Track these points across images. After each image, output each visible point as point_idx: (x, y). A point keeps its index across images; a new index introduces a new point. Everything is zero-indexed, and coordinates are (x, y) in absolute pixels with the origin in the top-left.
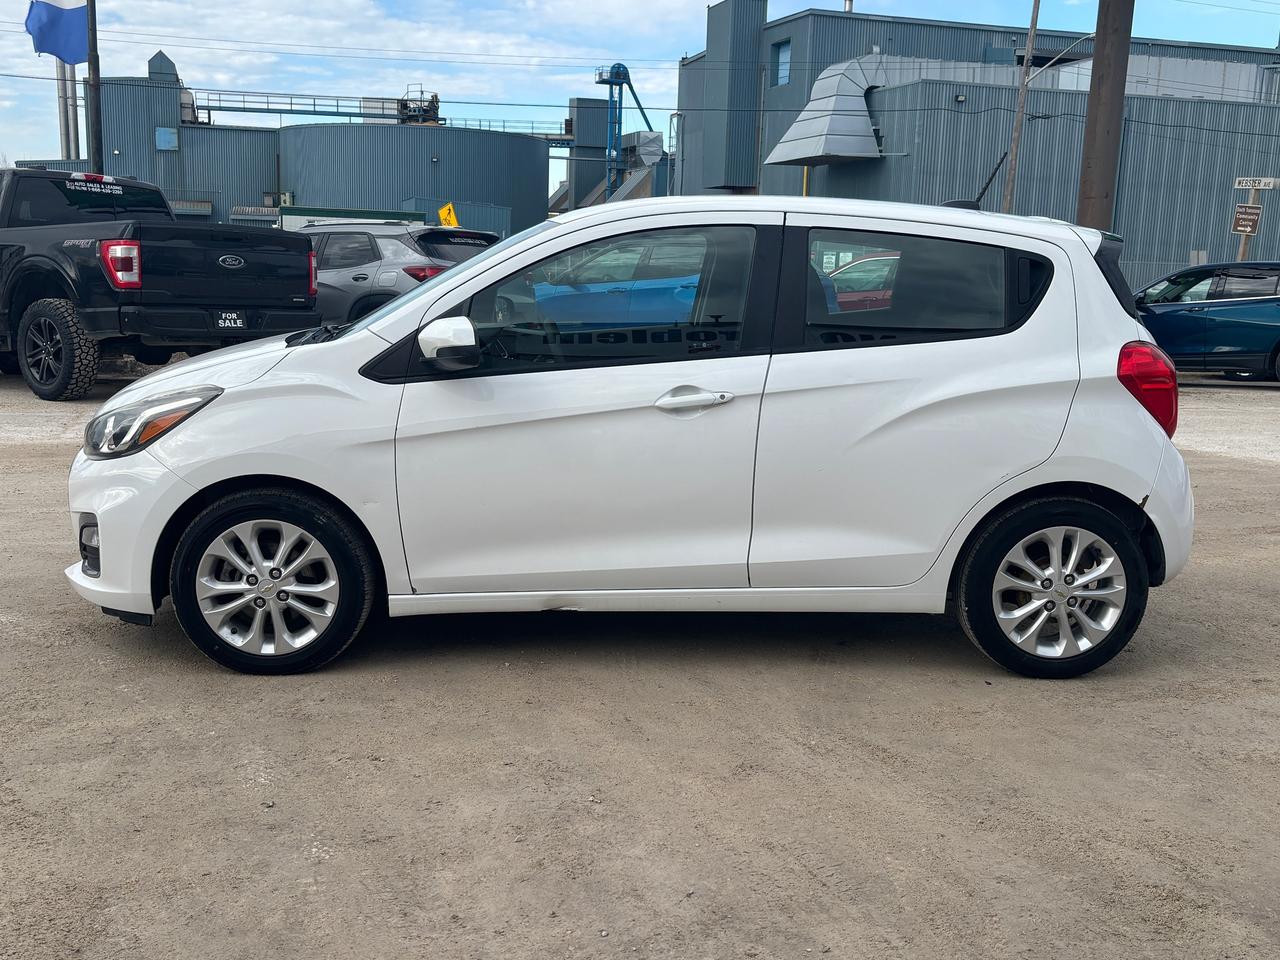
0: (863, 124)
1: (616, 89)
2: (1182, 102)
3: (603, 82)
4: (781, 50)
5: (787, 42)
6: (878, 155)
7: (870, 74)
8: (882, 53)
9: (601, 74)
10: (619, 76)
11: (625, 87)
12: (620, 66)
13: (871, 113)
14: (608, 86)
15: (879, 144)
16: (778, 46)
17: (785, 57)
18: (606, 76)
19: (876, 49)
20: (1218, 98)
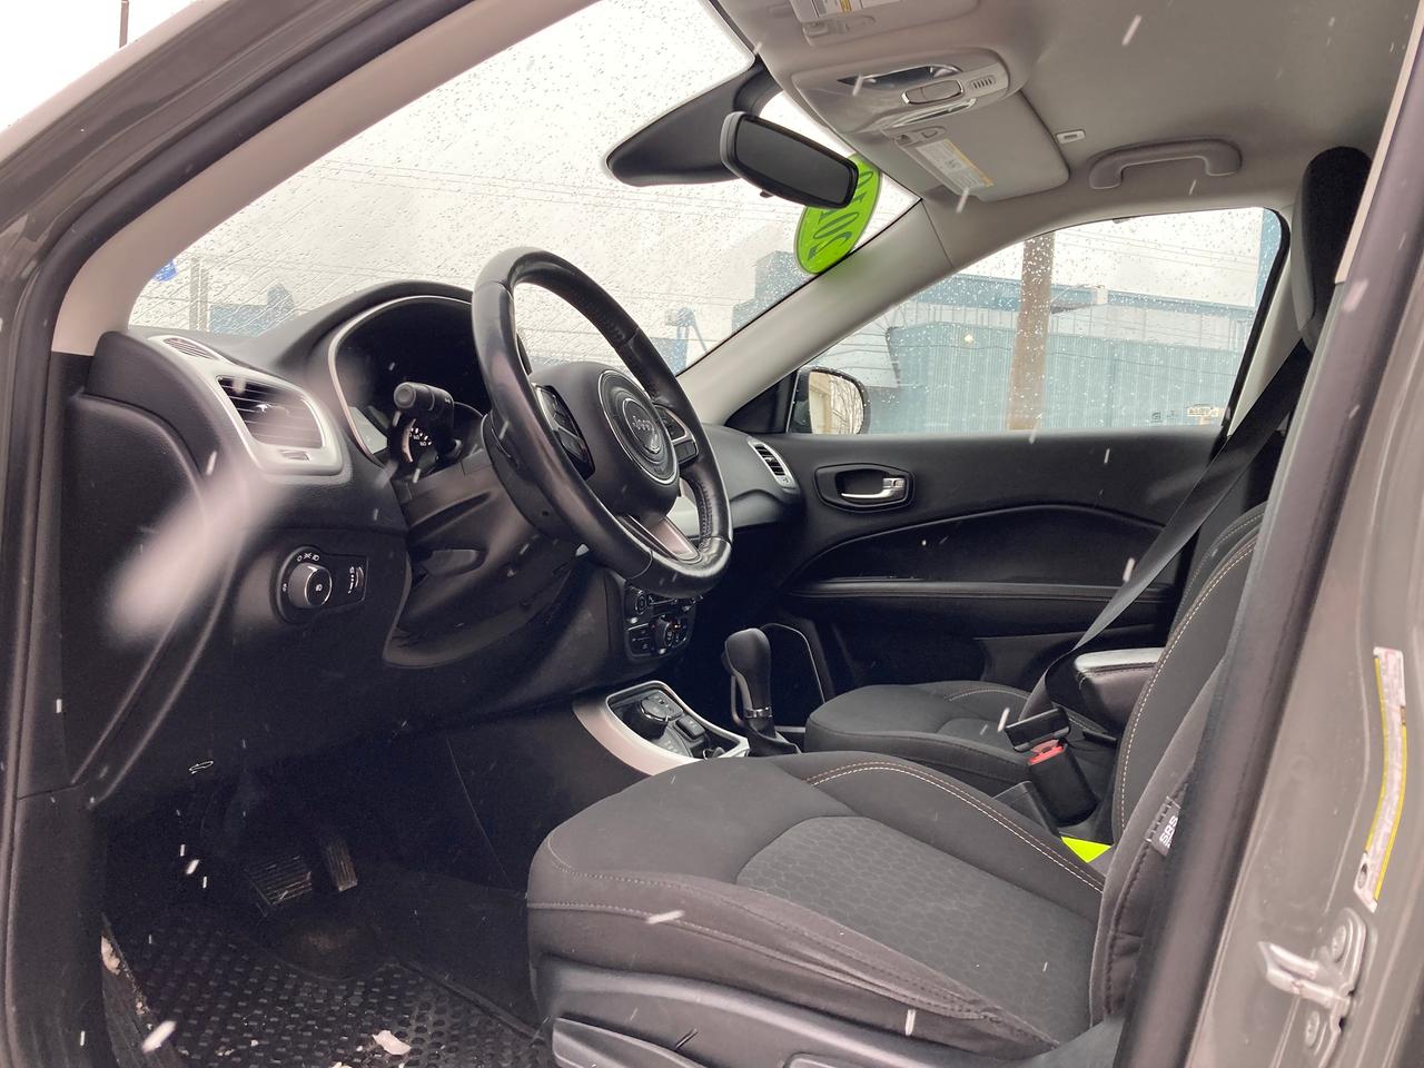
0: (883, 359)
1: (683, 330)
6: (896, 386)
10: (685, 320)
11: (690, 325)
12: (687, 310)
13: (891, 351)
14: (676, 326)
15: (897, 377)
18: (674, 319)
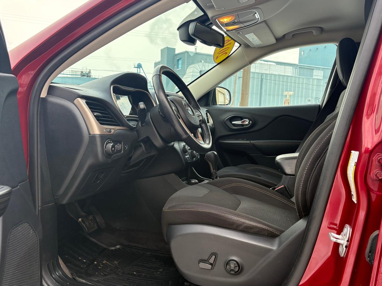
2: (275, 75)
3: (135, 67)
4: (179, 60)
5: (180, 59)
7: (201, 66)
8: (204, 62)
9: (135, 66)
10: (139, 66)
11: (141, 68)
12: (139, 64)
14: (137, 68)
16: (178, 60)
17: (180, 62)
18: (136, 66)
19: (203, 61)
20: (284, 74)
